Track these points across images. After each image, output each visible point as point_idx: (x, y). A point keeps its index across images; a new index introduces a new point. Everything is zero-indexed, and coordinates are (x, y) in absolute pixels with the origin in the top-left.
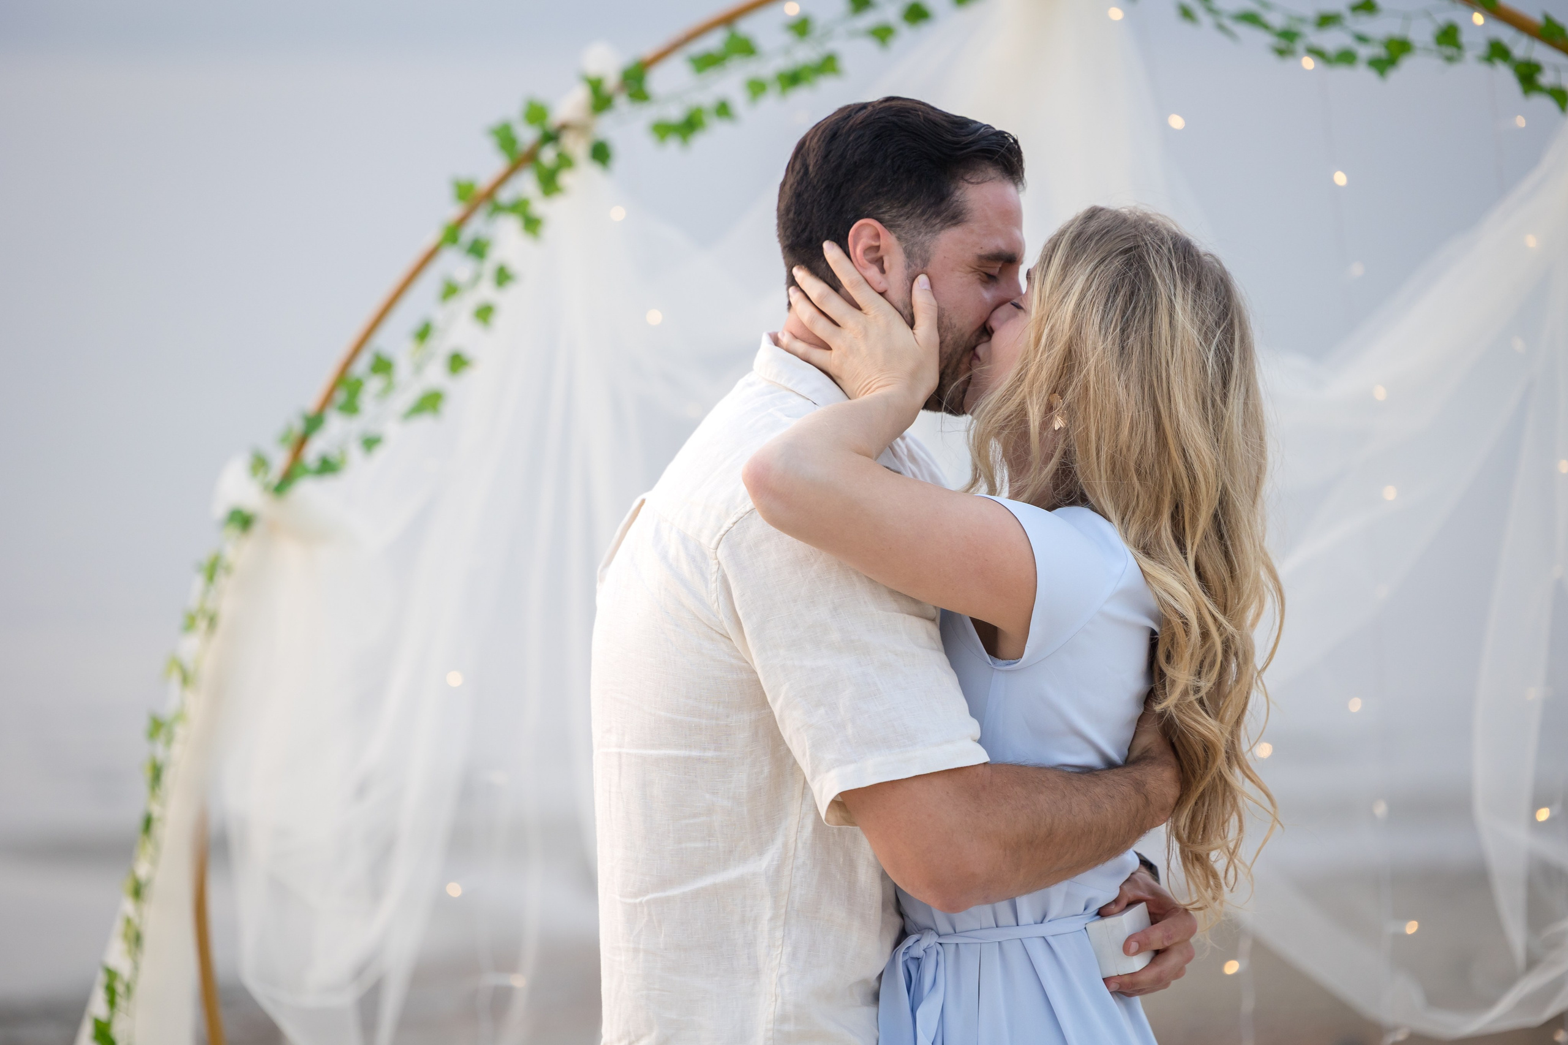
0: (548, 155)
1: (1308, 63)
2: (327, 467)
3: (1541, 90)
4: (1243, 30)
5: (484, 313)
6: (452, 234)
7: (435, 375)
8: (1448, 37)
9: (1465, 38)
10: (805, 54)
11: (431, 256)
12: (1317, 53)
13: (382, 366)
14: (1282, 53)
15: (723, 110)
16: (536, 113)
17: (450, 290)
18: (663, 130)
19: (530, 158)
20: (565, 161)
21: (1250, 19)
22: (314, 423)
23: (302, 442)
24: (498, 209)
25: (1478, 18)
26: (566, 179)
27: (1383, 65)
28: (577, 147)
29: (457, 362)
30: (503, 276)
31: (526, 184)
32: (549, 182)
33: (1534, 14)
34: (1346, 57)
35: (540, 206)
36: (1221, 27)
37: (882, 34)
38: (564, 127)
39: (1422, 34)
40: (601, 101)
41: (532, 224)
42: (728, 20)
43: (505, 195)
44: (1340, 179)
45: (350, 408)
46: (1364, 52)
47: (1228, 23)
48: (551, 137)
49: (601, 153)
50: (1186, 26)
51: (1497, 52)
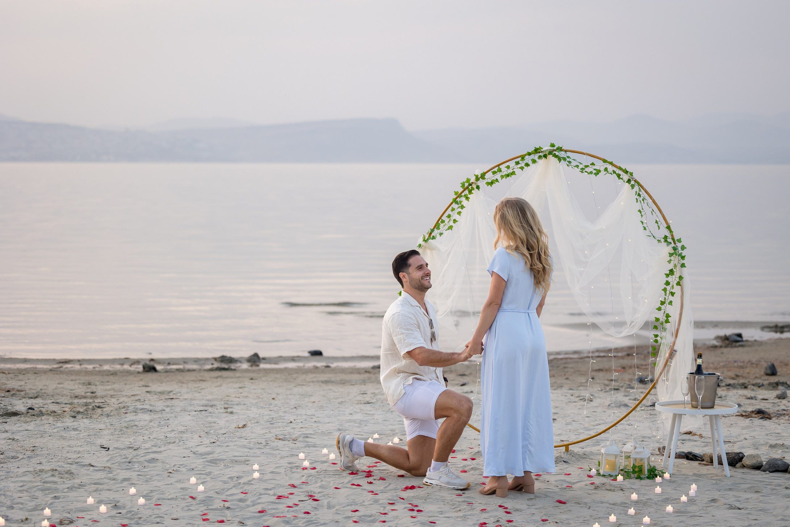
0: (470, 187)
1: (586, 174)
2: (434, 238)
3: (620, 179)
5: (459, 213)
6: (455, 201)
7: (451, 223)
10: (510, 171)
11: (452, 203)
12: (586, 172)
13: (443, 222)
14: (582, 172)
15: (497, 180)
16: (468, 180)
17: (453, 210)
18: (488, 184)
19: (467, 188)
20: (473, 189)
21: (577, 166)
22: (432, 230)
23: (431, 234)
24: (462, 196)
25: (610, 167)
26: (473, 191)
27: (596, 174)
28: (474, 186)
29: (455, 221)
30: (462, 207)
31: (467, 192)
32: (470, 192)
33: (618, 165)
34: (591, 173)
35: (469, 196)
37: (522, 168)
38: (472, 183)
39: (602, 169)
40: (477, 179)
41: (467, 198)
42: (498, 166)
43: (463, 194)
44: (593, 192)
45: (438, 229)
46: (594, 172)
47: (573, 167)
48: (470, 185)
49: (478, 187)
51: (614, 172)
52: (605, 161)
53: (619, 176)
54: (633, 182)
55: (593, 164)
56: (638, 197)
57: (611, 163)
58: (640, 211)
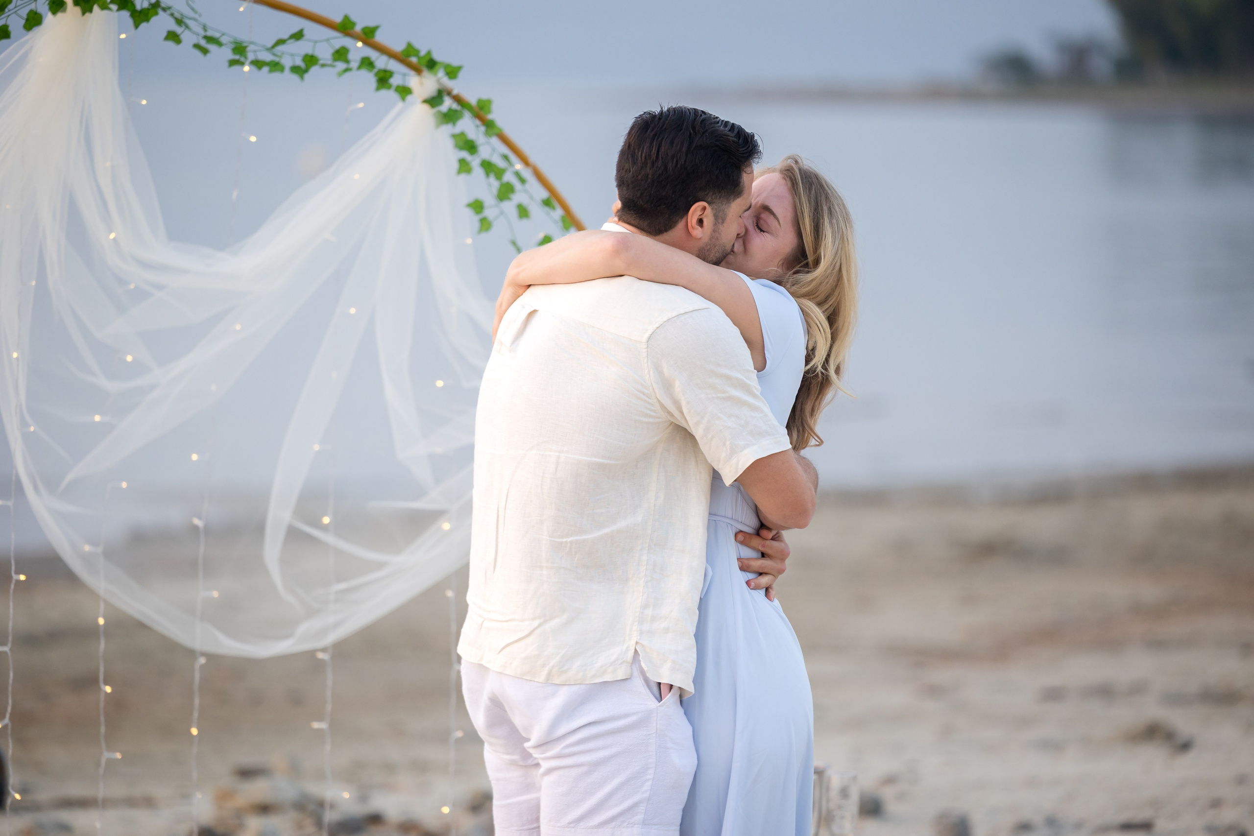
1: (248, 68)
3: (389, 87)
4: (210, 47)
8: (341, 54)
9: (351, 56)
12: (258, 64)
14: (233, 63)
25: (359, 47)
27: (301, 71)
34: (276, 66)
36: (197, 46)
39: (324, 53)
46: (289, 63)
50: (171, 44)
51: (367, 63)
52: (345, 28)
53: (383, 80)
54: (448, 103)
55: (298, 36)
56: (465, 154)
57: (368, 36)
58: (477, 206)
